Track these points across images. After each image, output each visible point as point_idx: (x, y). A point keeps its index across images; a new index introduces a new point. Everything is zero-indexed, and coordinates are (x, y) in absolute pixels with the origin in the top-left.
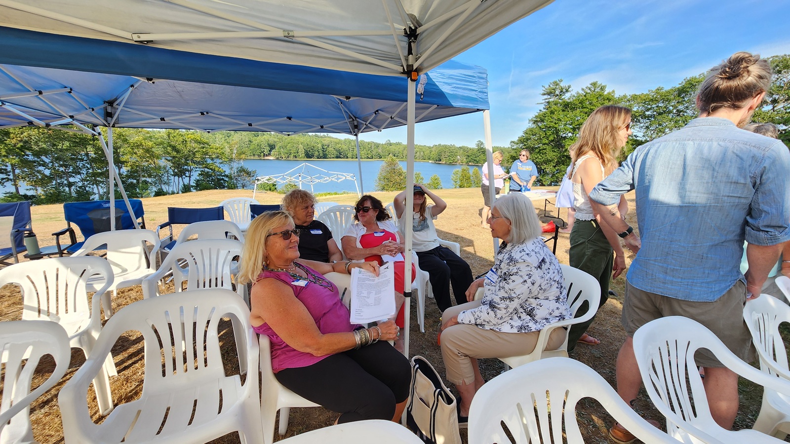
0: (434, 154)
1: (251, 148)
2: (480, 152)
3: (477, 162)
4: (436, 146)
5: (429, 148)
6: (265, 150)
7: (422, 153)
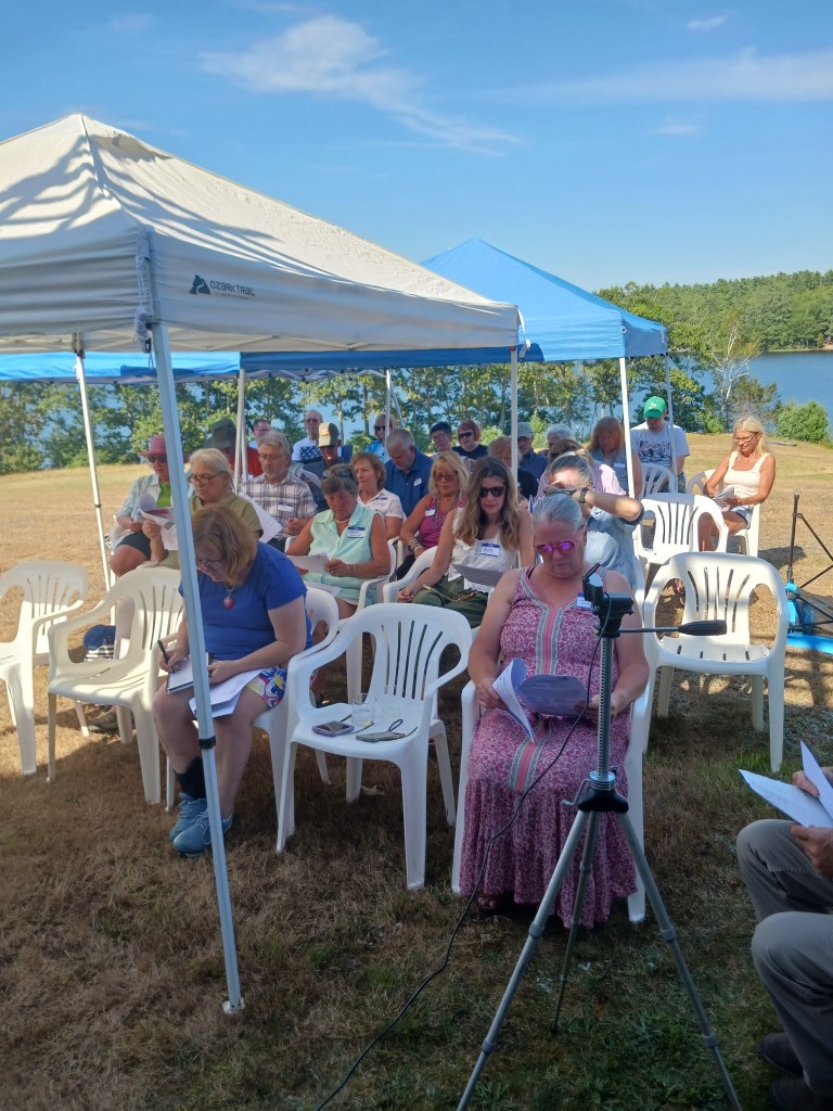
1: (793, 322)
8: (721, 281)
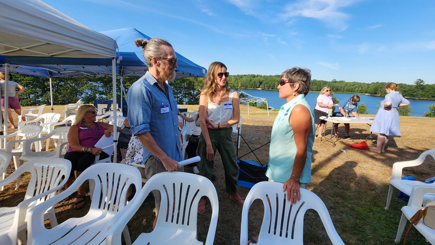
0: (371, 89)
1: (251, 83)
2: (418, 89)
3: (414, 96)
4: (374, 83)
5: (368, 84)
6: (257, 85)
7: (360, 88)
8: (238, 75)
